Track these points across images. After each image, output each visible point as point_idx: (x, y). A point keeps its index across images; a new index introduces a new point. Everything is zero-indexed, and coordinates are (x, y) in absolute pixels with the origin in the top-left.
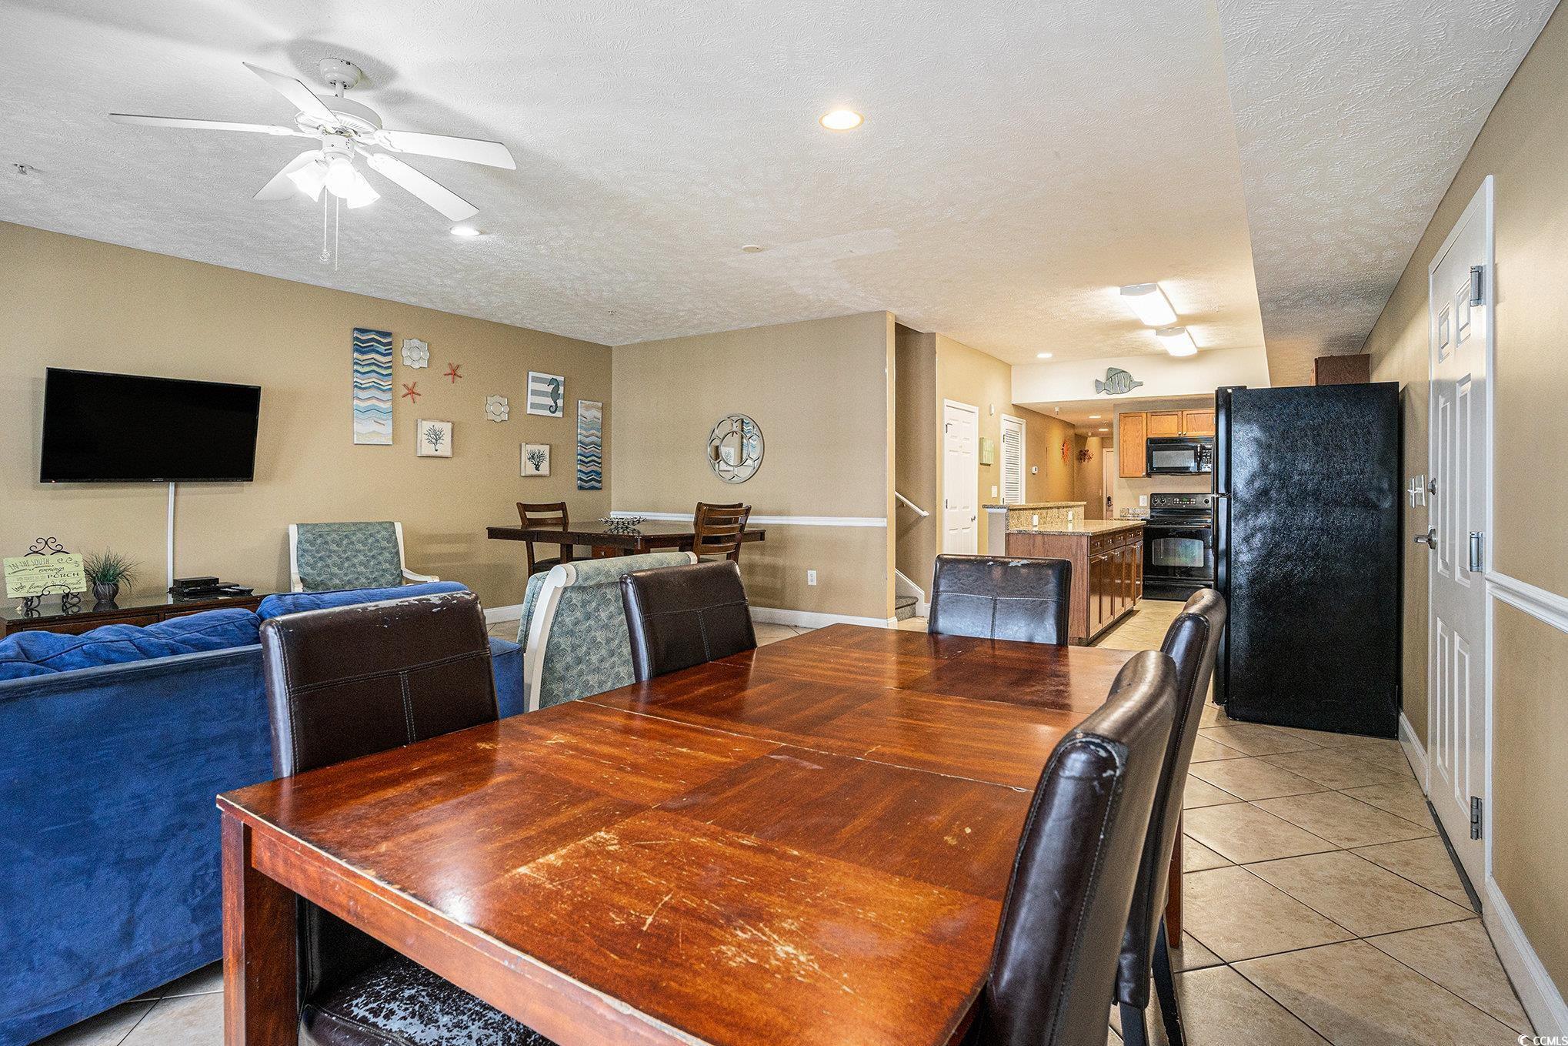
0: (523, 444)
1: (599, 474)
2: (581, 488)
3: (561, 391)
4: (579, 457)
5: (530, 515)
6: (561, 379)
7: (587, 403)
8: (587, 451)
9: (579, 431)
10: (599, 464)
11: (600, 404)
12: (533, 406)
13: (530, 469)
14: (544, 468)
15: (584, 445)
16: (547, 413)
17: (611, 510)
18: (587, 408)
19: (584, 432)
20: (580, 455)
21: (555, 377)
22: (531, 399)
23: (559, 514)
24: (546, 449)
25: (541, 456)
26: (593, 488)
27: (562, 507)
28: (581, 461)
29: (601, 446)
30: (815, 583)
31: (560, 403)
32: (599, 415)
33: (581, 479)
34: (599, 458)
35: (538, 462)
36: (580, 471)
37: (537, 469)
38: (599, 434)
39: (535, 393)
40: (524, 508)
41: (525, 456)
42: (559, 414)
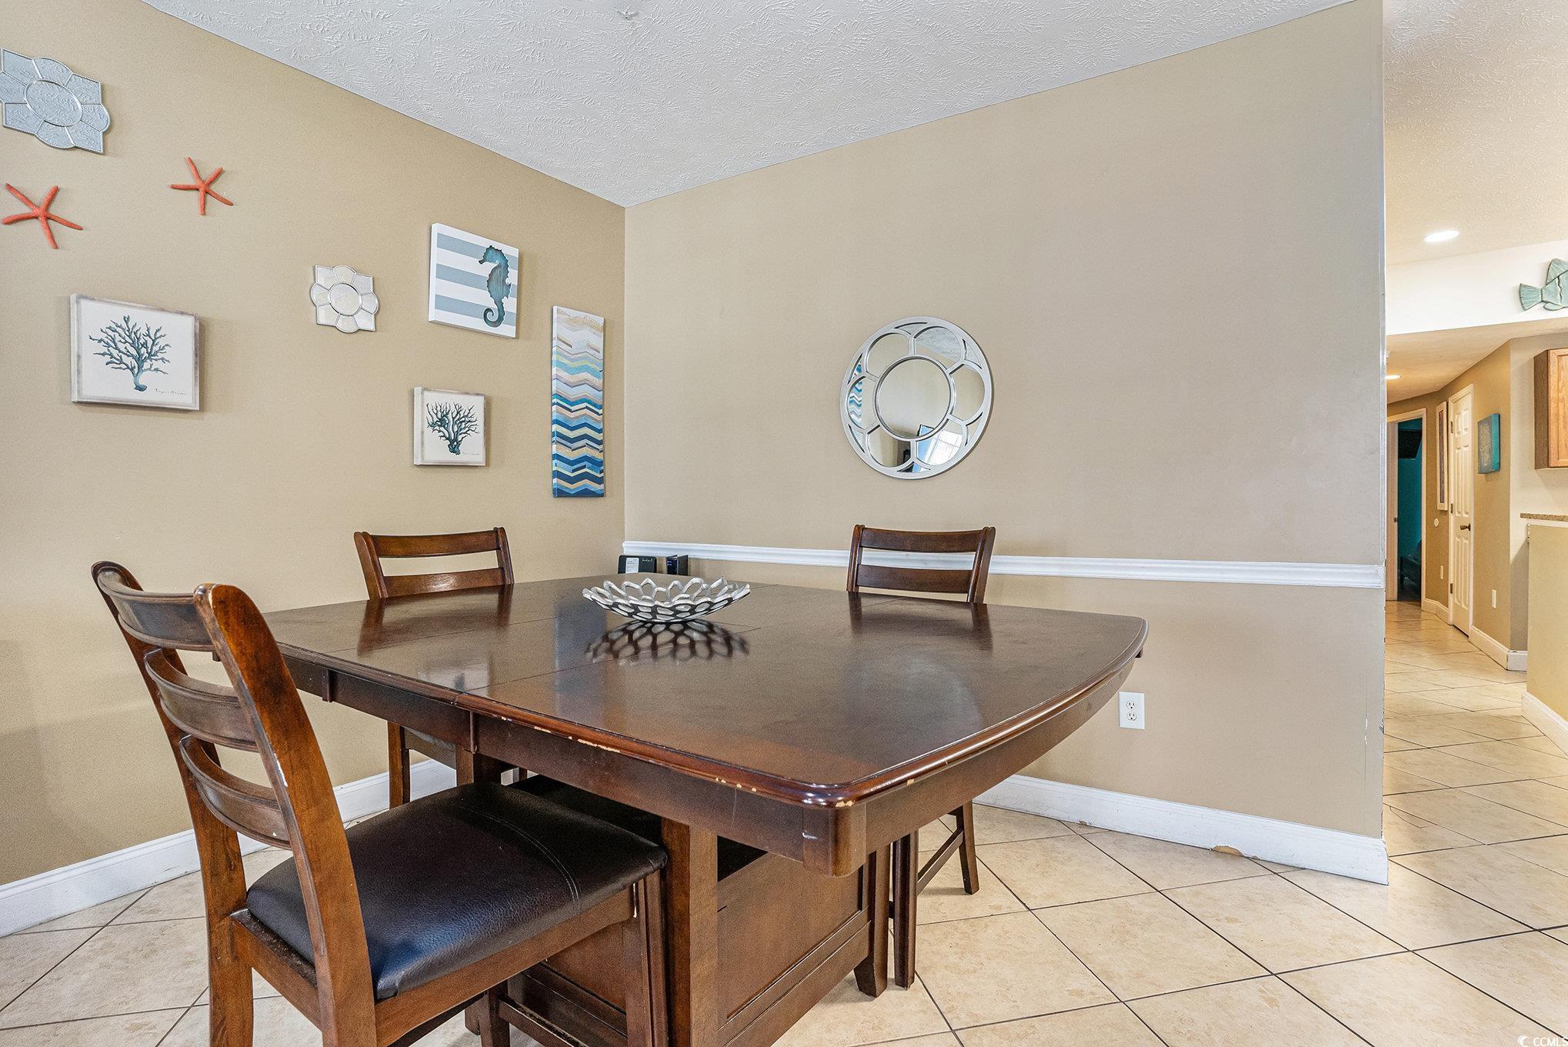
0: (418, 390)
1: (598, 464)
2: (560, 493)
3: (512, 278)
4: (555, 427)
5: (392, 567)
6: (511, 252)
7: (573, 313)
8: (572, 415)
9: (554, 372)
10: (600, 443)
11: (600, 321)
12: (443, 303)
13: (436, 449)
14: (472, 448)
15: (566, 403)
16: (479, 324)
17: (623, 540)
18: (574, 324)
19: (564, 375)
20: (557, 422)
21: (497, 245)
22: (438, 287)
23: (487, 560)
24: (474, 406)
25: (463, 421)
26: (586, 493)
27: (495, 540)
28: (560, 435)
29: (601, 407)
30: (1140, 724)
31: (510, 304)
32: (598, 343)
33: (558, 475)
34: (600, 431)
35: (457, 434)
36: (557, 457)
37: (454, 446)
38: (598, 382)
39: (447, 273)
40: (374, 546)
41: (422, 418)
42: (507, 329)
